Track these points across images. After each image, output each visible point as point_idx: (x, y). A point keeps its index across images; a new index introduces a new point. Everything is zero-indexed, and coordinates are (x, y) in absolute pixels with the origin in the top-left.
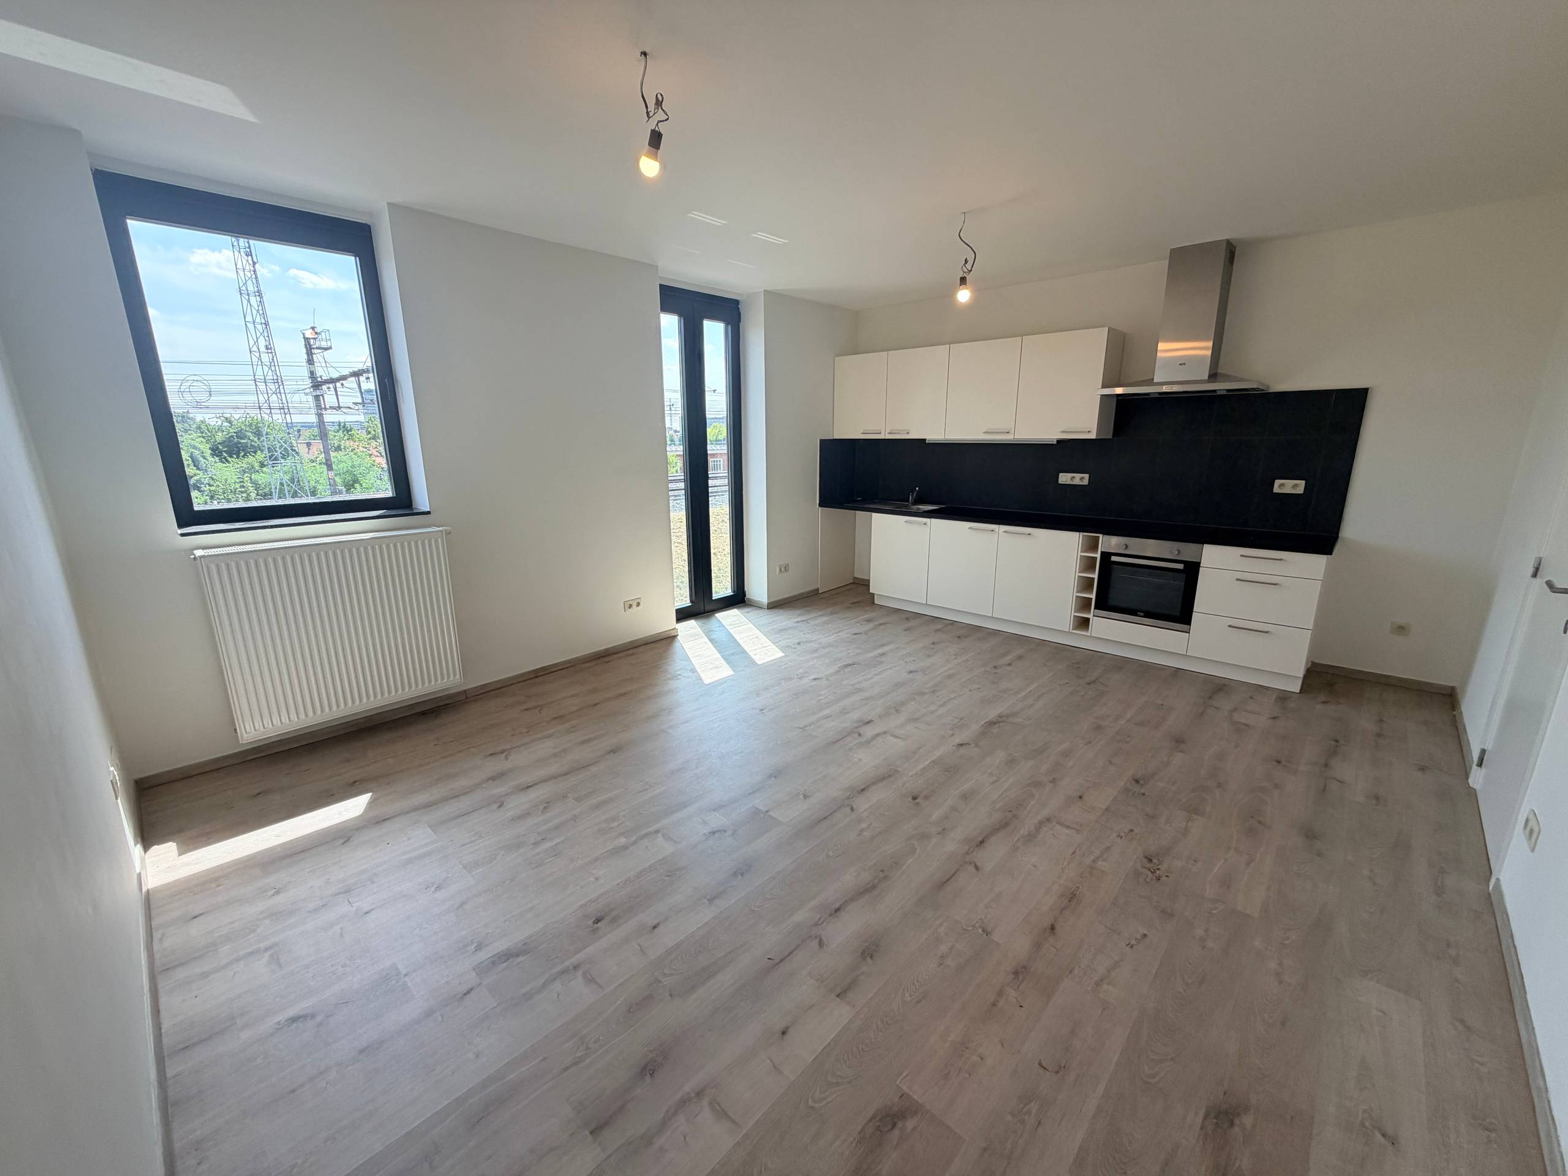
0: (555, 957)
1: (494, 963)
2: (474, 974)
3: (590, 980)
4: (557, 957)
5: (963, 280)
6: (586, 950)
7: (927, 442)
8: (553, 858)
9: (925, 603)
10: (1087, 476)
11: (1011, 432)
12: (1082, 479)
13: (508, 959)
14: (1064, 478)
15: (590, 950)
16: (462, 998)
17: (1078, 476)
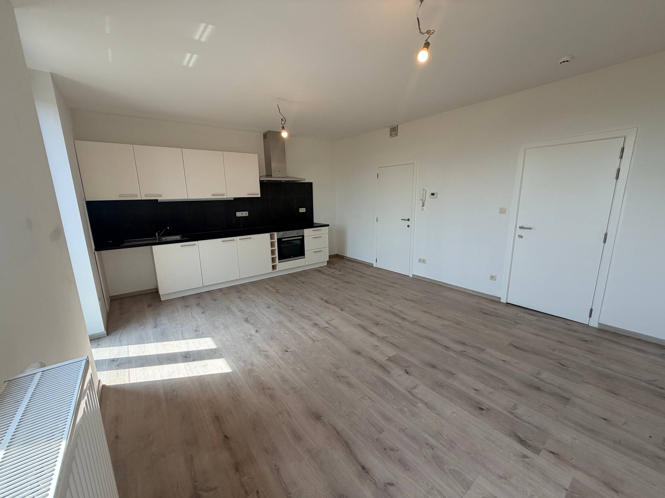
0: (511, 422)
1: (529, 446)
2: (541, 453)
3: (515, 407)
4: (511, 421)
5: (283, 128)
6: (501, 411)
7: (159, 201)
8: (443, 435)
9: (202, 286)
10: (247, 212)
11: (225, 194)
12: (246, 213)
13: (523, 440)
14: (239, 214)
15: (500, 409)
16: (557, 454)
17: (244, 213)
